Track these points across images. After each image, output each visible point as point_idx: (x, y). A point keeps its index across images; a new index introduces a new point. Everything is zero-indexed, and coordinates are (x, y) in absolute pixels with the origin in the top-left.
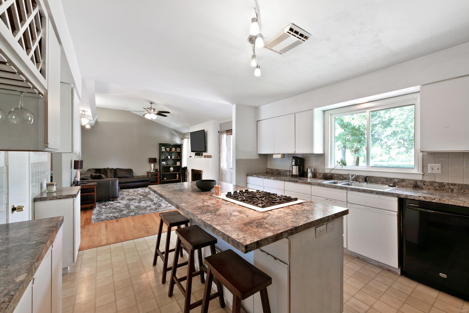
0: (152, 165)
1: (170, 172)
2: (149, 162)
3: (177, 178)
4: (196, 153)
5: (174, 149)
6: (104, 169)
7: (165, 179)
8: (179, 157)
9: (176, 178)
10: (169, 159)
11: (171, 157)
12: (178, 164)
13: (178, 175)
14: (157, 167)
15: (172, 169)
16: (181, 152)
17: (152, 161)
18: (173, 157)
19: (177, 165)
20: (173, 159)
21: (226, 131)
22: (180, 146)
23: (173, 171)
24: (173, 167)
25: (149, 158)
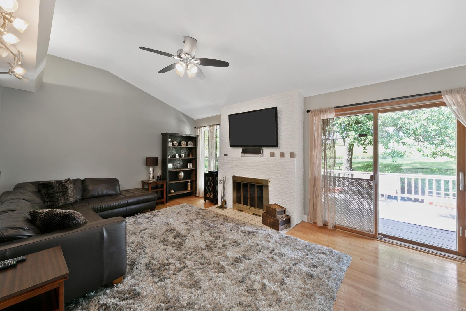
0: (151, 169)
1: (179, 180)
2: (146, 165)
3: (189, 189)
4: (242, 149)
5: (184, 144)
7: (173, 191)
8: (191, 156)
9: (187, 189)
10: (177, 158)
11: (180, 156)
12: (190, 166)
13: (189, 184)
14: (159, 173)
15: (182, 174)
16: (195, 148)
17: (151, 162)
18: (183, 156)
19: (188, 167)
20: (182, 159)
21: (335, 107)
22: (193, 139)
23: (184, 178)
24: (183, 171)
25: (147, 158)
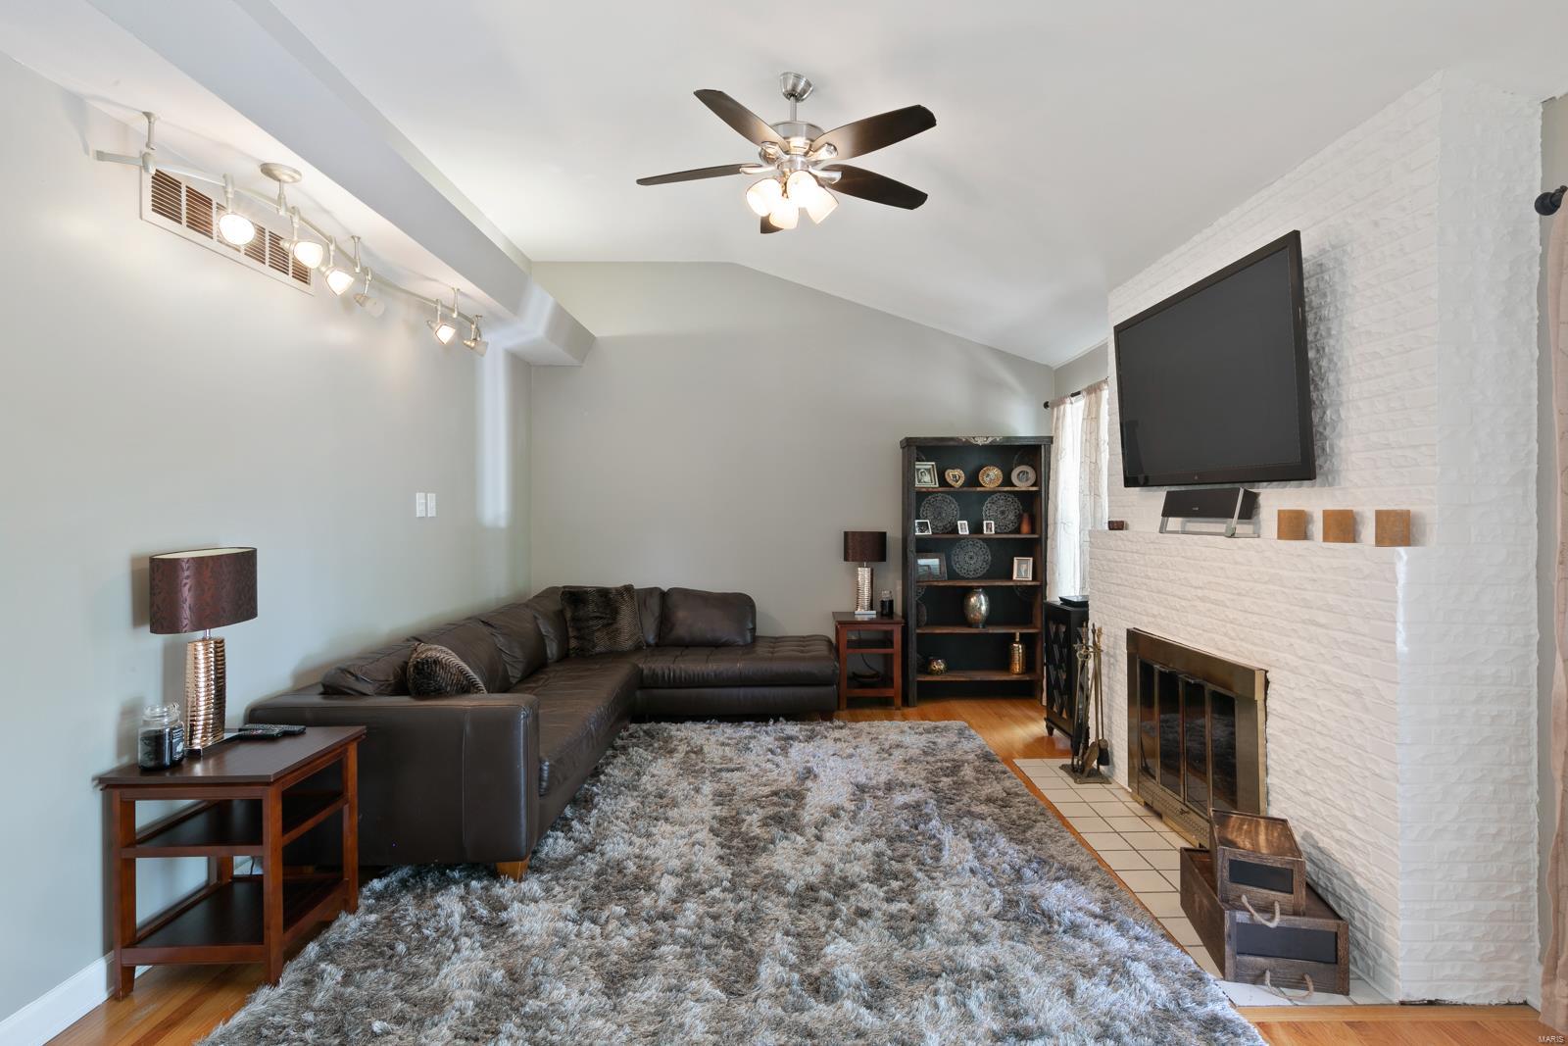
0: (864, 574)
1: (970, 625)
2: (846, 559)
3: (1017, 667)
5: (991, 477)
6: (604, 593)
7: (939, 665)
8: (1025, 528)
9: (1005, 664)
10: (964, 538)
11: (976, 528)
12: (1022, 570)
13: (1018, 649)
14: (893, 588)
15: (980, 603)
16: (1038, 493)
17: (865, 547)
18: (990, 528)
19: (1015, 577)
20: (988, 541)
22: (1034, 454)
23: (989, 620)
24: (988, 591)
25: (846, 534)
